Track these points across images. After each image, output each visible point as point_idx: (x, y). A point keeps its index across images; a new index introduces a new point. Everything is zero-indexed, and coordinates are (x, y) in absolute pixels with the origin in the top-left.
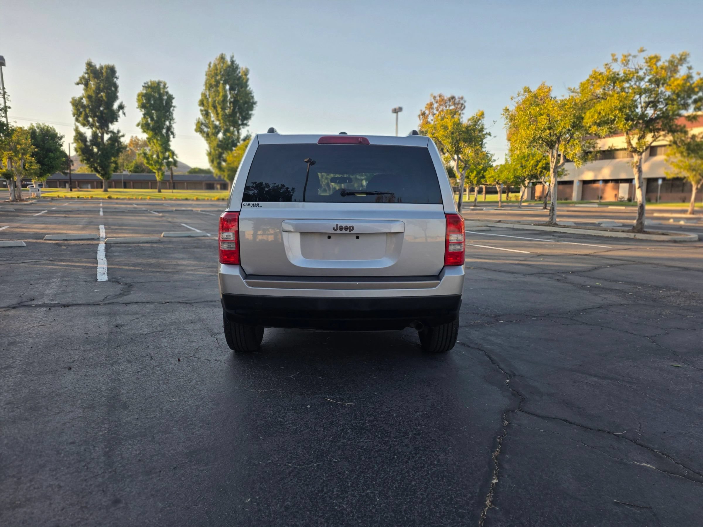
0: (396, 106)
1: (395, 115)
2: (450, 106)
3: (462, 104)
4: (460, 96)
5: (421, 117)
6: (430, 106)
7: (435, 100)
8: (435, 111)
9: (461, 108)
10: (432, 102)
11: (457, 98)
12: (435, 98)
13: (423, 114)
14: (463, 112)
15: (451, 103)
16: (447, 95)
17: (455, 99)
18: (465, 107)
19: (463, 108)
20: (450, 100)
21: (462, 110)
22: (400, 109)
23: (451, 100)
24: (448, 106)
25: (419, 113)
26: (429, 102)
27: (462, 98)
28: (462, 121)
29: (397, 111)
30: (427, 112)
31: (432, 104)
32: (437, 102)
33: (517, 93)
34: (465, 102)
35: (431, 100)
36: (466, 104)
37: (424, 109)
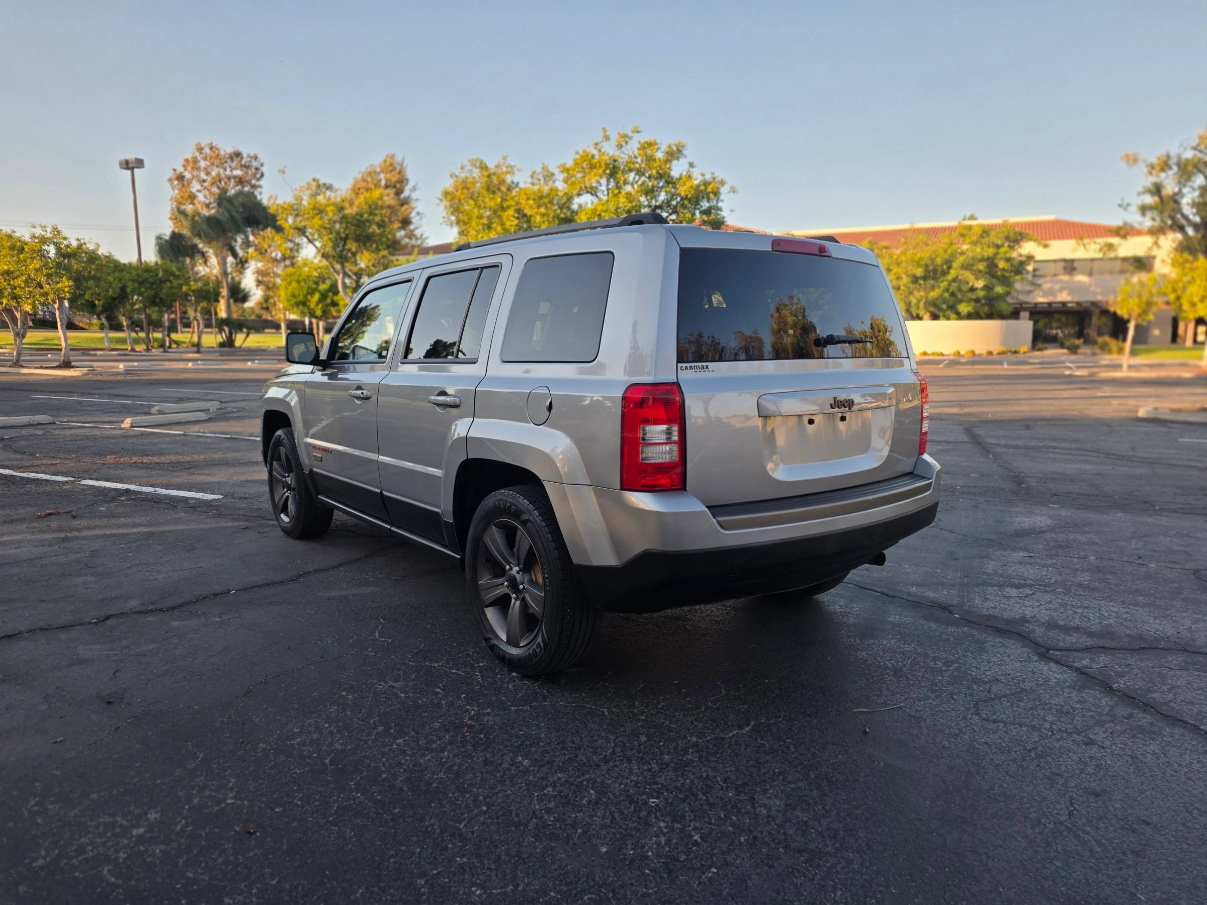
0: (131, 156)
1: (129, 172)
2: (232, 169)
3: (257, 169)
4: (252, 154)
5: (176, 182)
6: (193, 163)
7: (201, 153)
8: (203, 176)
9: (255, 175)
10: (196, 157)
11: (245, 155)
12: (200, 150)
13: (181, 178)
14: (261, 183)
15: (234, 164)
16: (226, 148)
17: (242, 158)
18: (262, 175)
19: (258, 176)
20: (231, 158)
21: (258, 180)
22: (140, 163)
23: (235, 159)
24: (228, 170)
25: (170, 174)
26: (189, 156)
27: (256, 158)
28: (261, 200)
29: (130, 165)
30: (188, 175)
31: (195, 161)
32: (205, 159)
33: (459, 166)
34: (262, 165)
35: (194, 154)
36: (263, 169)
37: (180, 169)
